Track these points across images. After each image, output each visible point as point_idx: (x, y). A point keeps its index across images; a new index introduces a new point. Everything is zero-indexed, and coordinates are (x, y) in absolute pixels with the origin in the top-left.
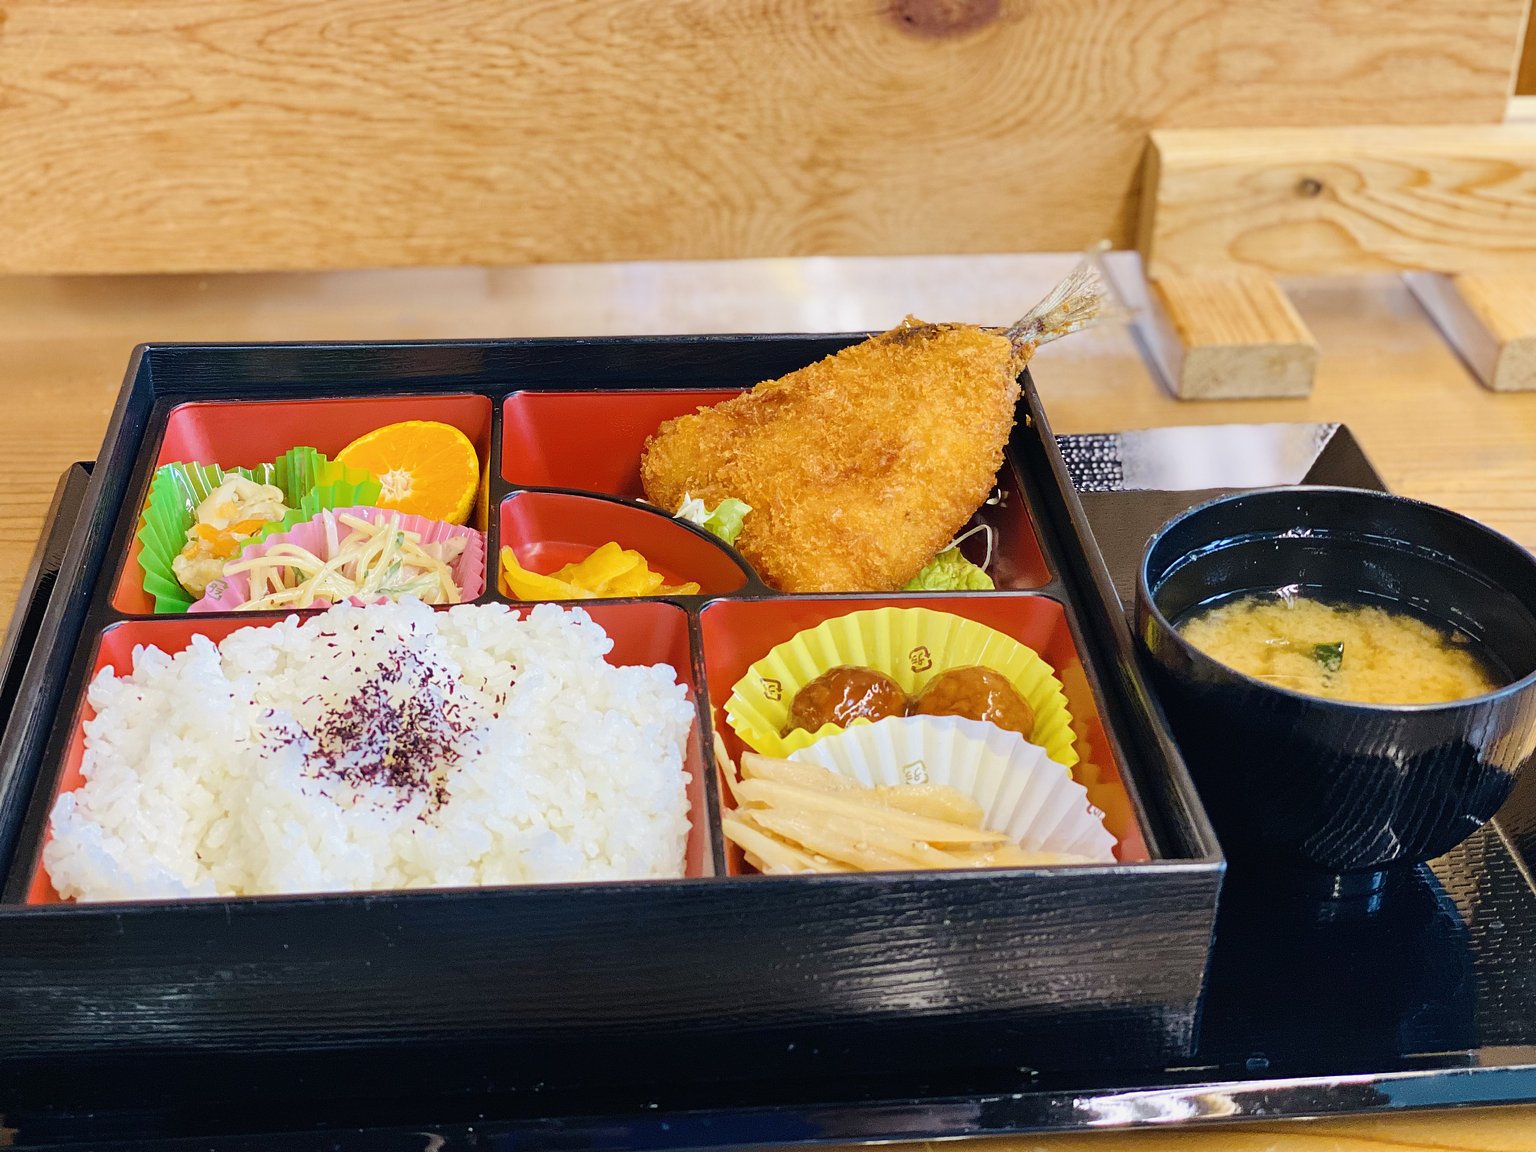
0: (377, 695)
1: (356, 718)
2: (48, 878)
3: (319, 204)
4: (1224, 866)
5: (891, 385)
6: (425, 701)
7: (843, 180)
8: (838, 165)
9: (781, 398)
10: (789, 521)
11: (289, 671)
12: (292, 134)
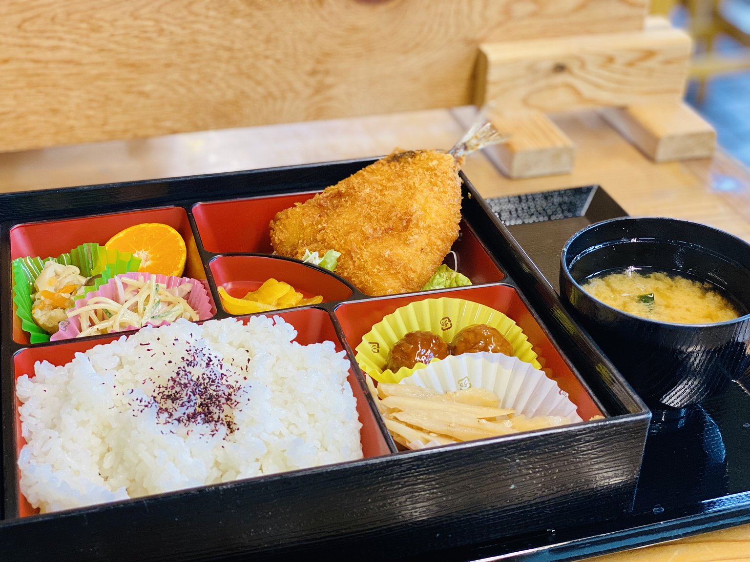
0: (186, 375)
1: (178, 389)
2: (25, 499)
3: (55, 111)
4: (651, 415)
5: (398, 183)
6: (211, 375)
7: (330, 80)
8: (327, 72)
9: (339, 195)
10: (363, 259)
11: (126, 367)
12: (38, 75)
